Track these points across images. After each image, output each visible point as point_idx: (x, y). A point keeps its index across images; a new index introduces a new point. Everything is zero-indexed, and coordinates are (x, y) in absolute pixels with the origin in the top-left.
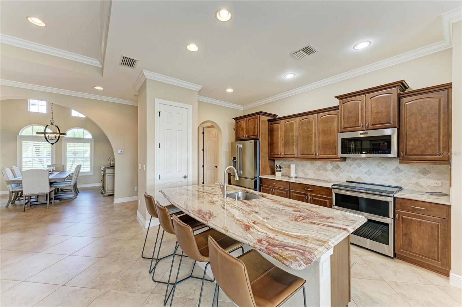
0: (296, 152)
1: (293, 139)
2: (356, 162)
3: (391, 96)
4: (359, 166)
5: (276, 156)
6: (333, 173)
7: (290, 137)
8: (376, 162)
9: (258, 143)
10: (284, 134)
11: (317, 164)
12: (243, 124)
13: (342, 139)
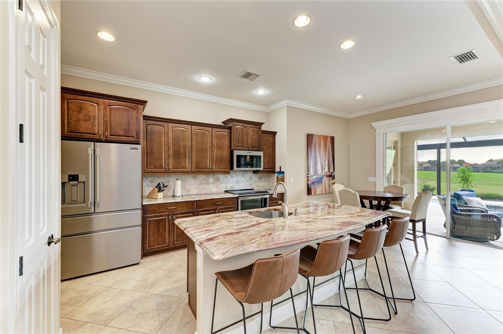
0: (188, 165)
1: (185, 150)
3: (259, 130)
4: (232, 177)
5: (157, 171)
6: (214, 185)
7: (181, 147)
10: (171, 141)
11: (200, 178)
13: (237, 155)
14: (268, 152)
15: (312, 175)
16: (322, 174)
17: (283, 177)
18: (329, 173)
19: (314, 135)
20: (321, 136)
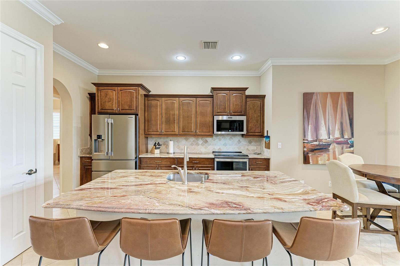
0: (176, 130)
1: (174, 118)
2: (218, 138)
3: (242, 96)
4: (220, 140)
5: (152, 134)
6: (203, 146)
7: (171, 115)
8: (229, 137)
9: (137, 118)
10: (164, 111)
11: (191, 140)
12: (111, 94)
13: (217, 120)
14: (254, 117)
15: (310, 141)
16: (329, 140)
17: (268, 142)
18: (343, 139)
19: (314, 93)
20: (327, 93)
